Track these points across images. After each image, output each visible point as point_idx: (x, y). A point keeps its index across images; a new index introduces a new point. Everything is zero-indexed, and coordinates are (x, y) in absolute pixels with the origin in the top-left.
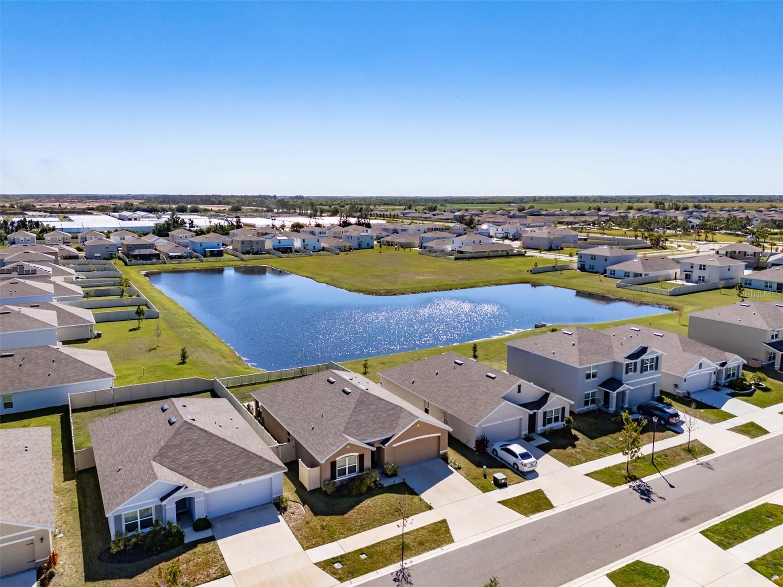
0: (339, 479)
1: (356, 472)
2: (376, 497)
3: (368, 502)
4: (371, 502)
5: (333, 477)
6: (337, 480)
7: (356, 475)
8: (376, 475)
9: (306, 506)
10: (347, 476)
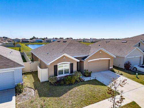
0: (59, 76)
1: (69, 73)
2: (81, 86)
3: (76, 89)
4: (78, 88)
5: (56, 74)
6: (58, 76)
7: (69, 75)
8: (80, 75)
9: (36, 91)
10: (64, 75)
